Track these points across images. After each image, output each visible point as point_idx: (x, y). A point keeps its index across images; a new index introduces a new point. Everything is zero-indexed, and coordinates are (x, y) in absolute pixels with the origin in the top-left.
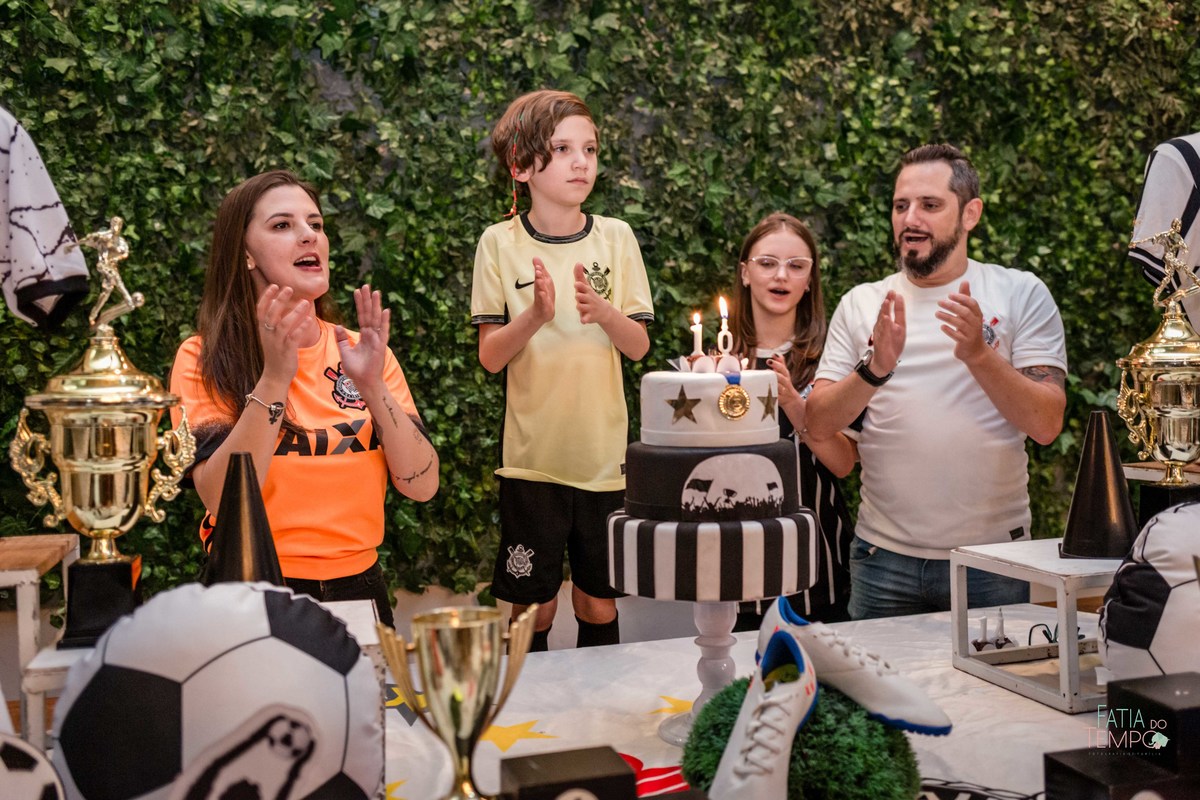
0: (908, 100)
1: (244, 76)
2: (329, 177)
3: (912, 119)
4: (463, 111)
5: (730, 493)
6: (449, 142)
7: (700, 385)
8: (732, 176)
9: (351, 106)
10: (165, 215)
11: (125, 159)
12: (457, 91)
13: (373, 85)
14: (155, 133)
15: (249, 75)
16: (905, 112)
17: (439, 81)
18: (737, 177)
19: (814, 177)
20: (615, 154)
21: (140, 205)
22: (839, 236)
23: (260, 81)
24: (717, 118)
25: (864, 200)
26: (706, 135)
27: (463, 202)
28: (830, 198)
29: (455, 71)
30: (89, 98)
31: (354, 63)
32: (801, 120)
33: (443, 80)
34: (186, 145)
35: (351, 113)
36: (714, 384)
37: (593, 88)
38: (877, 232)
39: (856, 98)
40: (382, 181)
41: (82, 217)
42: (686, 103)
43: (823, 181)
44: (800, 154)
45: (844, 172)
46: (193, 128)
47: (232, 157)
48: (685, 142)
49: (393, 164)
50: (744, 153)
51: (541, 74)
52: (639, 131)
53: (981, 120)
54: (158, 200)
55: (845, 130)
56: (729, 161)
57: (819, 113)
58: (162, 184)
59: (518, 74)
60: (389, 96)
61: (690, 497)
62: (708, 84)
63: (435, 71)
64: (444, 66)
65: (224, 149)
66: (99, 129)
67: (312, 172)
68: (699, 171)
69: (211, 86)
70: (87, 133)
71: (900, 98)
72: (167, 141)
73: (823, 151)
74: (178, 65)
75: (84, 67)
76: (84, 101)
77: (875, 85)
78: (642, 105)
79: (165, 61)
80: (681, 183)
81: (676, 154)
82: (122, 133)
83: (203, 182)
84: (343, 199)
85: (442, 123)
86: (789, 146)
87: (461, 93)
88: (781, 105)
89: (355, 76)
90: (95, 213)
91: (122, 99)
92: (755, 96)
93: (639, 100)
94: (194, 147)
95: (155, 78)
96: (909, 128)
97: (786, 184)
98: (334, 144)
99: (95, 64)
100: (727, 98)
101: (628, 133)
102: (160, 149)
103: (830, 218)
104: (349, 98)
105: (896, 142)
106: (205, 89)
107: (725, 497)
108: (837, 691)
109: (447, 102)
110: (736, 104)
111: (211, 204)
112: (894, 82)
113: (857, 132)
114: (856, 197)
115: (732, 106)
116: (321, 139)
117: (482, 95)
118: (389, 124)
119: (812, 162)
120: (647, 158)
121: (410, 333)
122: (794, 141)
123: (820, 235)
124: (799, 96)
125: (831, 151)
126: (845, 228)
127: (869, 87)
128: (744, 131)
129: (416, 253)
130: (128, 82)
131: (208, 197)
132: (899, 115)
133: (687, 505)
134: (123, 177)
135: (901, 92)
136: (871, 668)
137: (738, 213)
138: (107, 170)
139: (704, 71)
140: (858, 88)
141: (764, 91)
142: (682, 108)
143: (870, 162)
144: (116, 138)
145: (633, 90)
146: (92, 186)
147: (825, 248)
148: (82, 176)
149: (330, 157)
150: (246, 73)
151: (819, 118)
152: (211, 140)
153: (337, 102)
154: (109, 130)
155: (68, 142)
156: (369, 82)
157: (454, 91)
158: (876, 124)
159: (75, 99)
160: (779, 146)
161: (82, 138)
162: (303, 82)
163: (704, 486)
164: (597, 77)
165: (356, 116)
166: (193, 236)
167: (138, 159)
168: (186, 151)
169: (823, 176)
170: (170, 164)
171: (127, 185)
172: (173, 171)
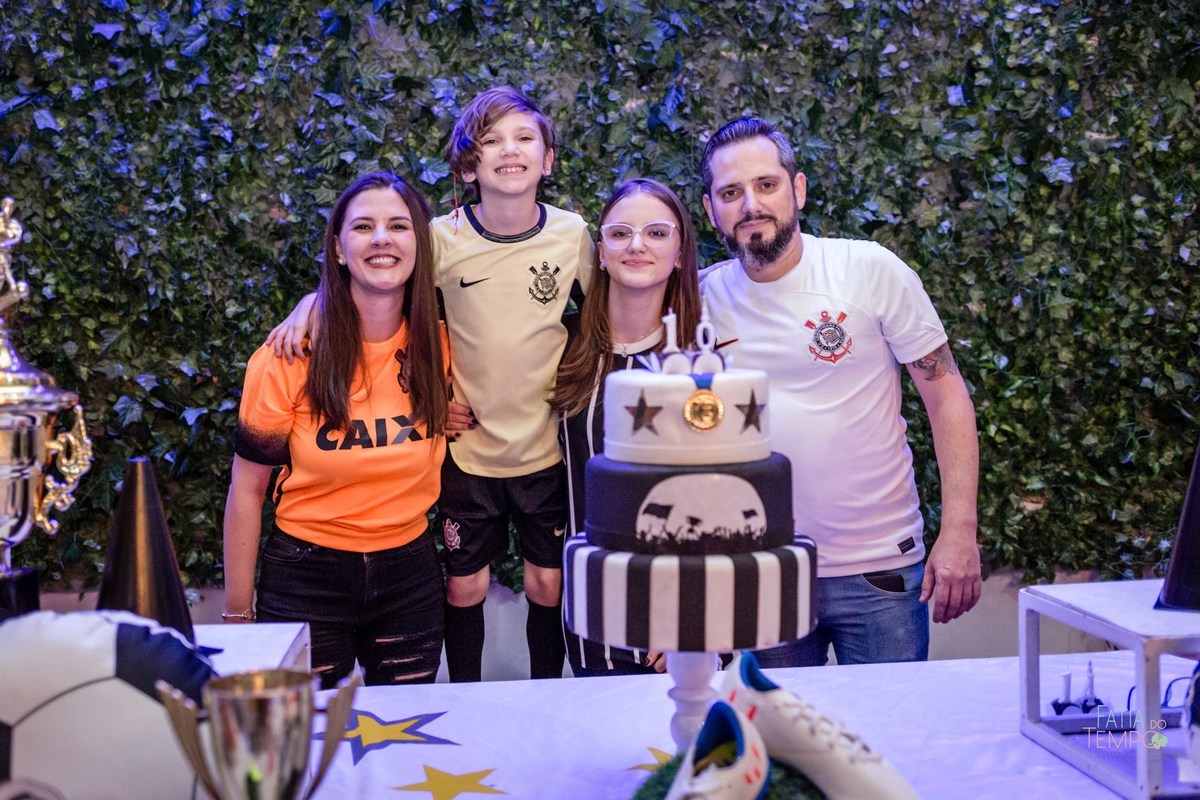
0: (1052, 32)
1: (294, 34)
2: (380, 140)
3: (1058, 55)
4: (527, 64)
5: (694, 521)
7: (662, 391)
8: (835, 128)
9: (406, 63)
10: (212, 184)
11: (174, 127)
12: (520, 42)
13: (429, 39)
14: (204, 98)
15: (299, 33)
16: (1049, 46)
17: (500, 31)
18: (840, 128)
20: (697, 105)
21: (187, 175)
22: (964, 195)
23: (310, 39)
24: (819, 61)
25: (996, 151)
26: (805, 81)
28: (953, 151)
29: (518, 20)
30: (138, 64)
31: (408, 15)
32: (920, 59)
33: (505, 30)
34: (235, 111)
35: (406, 69)
36: (679, 389)
37: (671, 32)
38: (1011, 190)
39: (989, 31)
40: (437, 142)
41: (131, 189)
42: (780, 45)
43: (945, 130)
44: (918, 100)
45: (972, 120)
46: (241, 92)
47: (281, 121)
48: (778, 90)
50: (849, 101)
51: (612, 20)
52: (726, 79)
54: (205, 170)
55: (972, 69)
56: (832, 110)
57: (941, 50)
58: (209, 152)
59: (587, 20)
60: (445, 50)
61: (647, 525)
62: (807, 22)
63: (495, 21)
64: (506, 15)
65: (273, 113)
66: (148, 96)
67: (362, 135)
68: (795, 123)
69: (259, 47)
70: (137, 101)
71: (1044, 29)
72: (215, 106)
73: (946, 95)
74: (227, 27)
75: (132, 31)
76: (133, 67)
77: (1011, 15)
78: (729, 50)
79: (212, 22)
81: (769, 104)
82: (171, 100)
83: (252, 148)
84: (395, 164)
86: (904, 90)
87: (524, 44)
88: (894, 42)
89: (409, 29)
90: (143, 183)
91: (170, 64)
92: (862, 33)
93: (726, 44)
94: (242, 112)
95: (201, 40)
96: (1053, 64)
97: (901, 135)
98: (385, 104)
99: (143, 28)
100: (829, 37)
101: (713, 82)
102: (207, 115)
103: (954, 173)
104: (404, 53)
105: (1037, 82)
106: (254, 50)
107: (688, 526)
108: (803, 777)
109: (509, 55)
110: (840, 44)
111: (260, 172)
112: (1035, 10)
113: (987, 72)
114: (985, 148)
115: (835, 46)
116: (372, 99)
117: (546, 44)
118: (445, 81)
119: (932, 109)
120: (734, 110)
122: (909, 84)
123: (941, 193)
124: (916, 32)
125: (955, 95)
126: (971, 185)
127: (1003, 17)
128: (849, 75)
130: (177, 45)
131: (257, 165)
132: (1041, 50)
133: (643, 534)
134: (171, 145)
135: (1045, 22)
136: (843, 751)
137: (842, 170)
138: (155, 139)
140: (990, 19)
141: (874, 27)
142: (775, 52)
143: (1004, 107)
144: (165, 105)
145: (719, 33)
146: (141, 156)
147: (947, 209)
148: (129, 146)
149: (380, 119)
150: (296, 31)
151: (941, 56)
152: (259, 104)
153: (391, 58)
154: (157, 97)
155: (117, 111)
156: (426, 36)
157: (516, 41)
158: (1011, 61)
159: (126, 65)
160: (892, 91)
161: (132, 106)
162: (356, 38)
163: (662, 511)
164: (676, 19)
165: (410, 74)
166: (242, 206)
167: (186, 127)
168: (234, 117)
169: (945, 124)
170: (217, 131)
171: (175, 154)
172: (220, 139)
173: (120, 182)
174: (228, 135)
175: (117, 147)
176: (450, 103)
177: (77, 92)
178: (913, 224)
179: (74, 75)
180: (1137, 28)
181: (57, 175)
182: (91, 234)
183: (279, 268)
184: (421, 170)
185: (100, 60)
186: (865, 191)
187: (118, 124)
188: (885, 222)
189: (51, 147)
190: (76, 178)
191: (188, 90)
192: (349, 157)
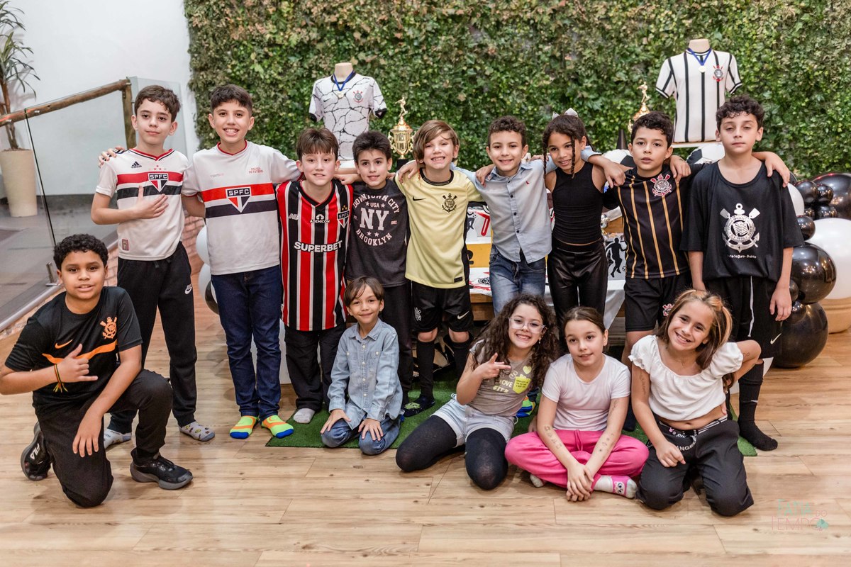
0: (676, 19)
1: (449, 33)
2: (473, 63)
3: (677, 26)
6: (510, 48)
9: (481, 39)
10: (427, 78)
11: (417, 62)
14: (425, 53)
15: (451, 32)
16: (674, 24)
17: (507, 29)
19: (639, 50)
21: (420, 74)
22: (647, 71)
23: (453, 34)
24: (602, 32)
26: (599, 39)
27: (516, 68)
28: (644, 58)
29: (513, 25)
31: (481, 26)
32: (633, 30)
33: (509, 28)
34: (433, 56)
39: (655, 20)
40: (490, 62)
41: (405, 80)
42: (590, 28)
43: (642, 52)
44: (633, 42)
45: (649, 48)
46: (435, 51)
48: (590, 41)
49: (494, 57)
50: (612, 44)
52: (575, 39)
53: (707, 24)
54: (425, 74)
55: (649, 33)
56: (608, 47)
58: (426, 68)
60: (492, 35)
62: (599, 21)
63: (506, 26)
64: (509, 24)
65: (444, 56)
66: (410, 53)
67: (468, 62)
69: (439, 37)
70: (407, 55)
71: (673, 19)
72: (428, 55)
73: (642, 41)
74: (430, 32)
75: (405, 35)
76: (405, 45)
77: (663, 15)
79: (427, 31)
80: (588, 56)
81: (587, 46)
82: (416, 54)
83: (438, 67)
84: (478, 69)
85: (508, 43)
86: (629, 40)
87: (515, 32)
88: (626, 26)
89: (482, 30)
90: (409, 78)
91: (415, 44)
92: (615, 23)
94: (435, 56)
95: (424, 37)
96: (675, 29)
97: (628, 54)
98: (475, 52)
99: (408, 34)
100: (605, 25)
102: (425, 58)
104: (481, 36)
105: (671, 35)
106: (438, 39)
109: (510, 35)
110: (609, 27)
111: (440, 74)
115: (607, 28)
116: (471, 51)
118: (491, 44)
119: (638, 45)
121: (498, 111)
122: (631, 38)
123: (641, 71)
124: (633, 22)
125: (645, 41)
126: (650, 68)
128: (612, 36)
129: (500, 85)
130: (417, 38)
131: (439, 72)
132: (672, 25)
134: (416, 67)
138: (412, 65)
139: (597, 16)
140: (656, 16)
141: (619, 21)
142: (589, 30)
144: (414, 56)
146: (408, 71)
148: (405, 68)
149: (473, 57)
152: (440, 54)
153: (476, 39)
154: (412, 53)
155: (401, 58)
156: (486, 31)
157: (512, 31)
160: (625, 40)
162: (466, 34)
165: (482, 43)
166: (435, 84)
167: (420, 61)
168: (433, 58)
169: (642, 50)
170: (428, 62)
171: (418, 69)
172: (429, 64)
173: (403, 78)
174: (431, 63)
175: (402, 68)
176: (493, 51)
177: (391, 53)
178: (631, 81)
179: (389, 48)
180: (704, 17)
181: (386, 77)
182: (395, 93)
183: (446, 101)
184: (485, 71)
185: (396, 43)
186: (617, 71)
187: (402, 62)
188: (622, 81)
189: (384, 69)
190: (391, 78)
191: (421, 51)
192: (465, 68)
